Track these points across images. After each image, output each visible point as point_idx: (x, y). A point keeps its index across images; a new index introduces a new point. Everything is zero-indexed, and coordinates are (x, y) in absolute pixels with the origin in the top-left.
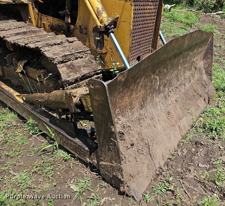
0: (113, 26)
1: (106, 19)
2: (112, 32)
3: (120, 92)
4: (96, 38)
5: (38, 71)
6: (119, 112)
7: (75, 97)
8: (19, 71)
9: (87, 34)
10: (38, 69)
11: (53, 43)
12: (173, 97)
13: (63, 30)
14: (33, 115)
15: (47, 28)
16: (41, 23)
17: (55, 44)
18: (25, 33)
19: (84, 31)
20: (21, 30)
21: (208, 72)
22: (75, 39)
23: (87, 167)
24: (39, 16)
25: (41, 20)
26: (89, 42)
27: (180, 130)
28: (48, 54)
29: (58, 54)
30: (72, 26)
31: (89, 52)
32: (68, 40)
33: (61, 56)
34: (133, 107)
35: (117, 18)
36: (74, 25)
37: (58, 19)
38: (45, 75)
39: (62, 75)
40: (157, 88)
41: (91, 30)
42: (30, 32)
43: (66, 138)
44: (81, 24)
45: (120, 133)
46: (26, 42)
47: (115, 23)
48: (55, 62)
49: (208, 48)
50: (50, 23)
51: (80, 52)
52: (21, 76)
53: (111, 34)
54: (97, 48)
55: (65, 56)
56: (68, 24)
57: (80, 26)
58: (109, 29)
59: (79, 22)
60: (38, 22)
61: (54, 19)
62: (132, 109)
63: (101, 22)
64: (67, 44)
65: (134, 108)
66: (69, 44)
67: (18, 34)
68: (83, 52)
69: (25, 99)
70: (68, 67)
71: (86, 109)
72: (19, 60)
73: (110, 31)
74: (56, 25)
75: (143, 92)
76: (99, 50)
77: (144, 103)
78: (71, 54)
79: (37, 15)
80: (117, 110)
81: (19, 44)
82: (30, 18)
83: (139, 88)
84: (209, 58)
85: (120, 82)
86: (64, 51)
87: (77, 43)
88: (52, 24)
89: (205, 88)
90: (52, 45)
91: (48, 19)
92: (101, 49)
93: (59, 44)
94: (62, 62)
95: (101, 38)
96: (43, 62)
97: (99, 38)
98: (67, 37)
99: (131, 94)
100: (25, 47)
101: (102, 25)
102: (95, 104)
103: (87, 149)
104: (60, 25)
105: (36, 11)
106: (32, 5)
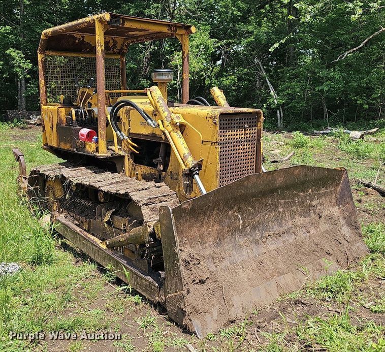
0: (197, 168)
1: (191, 162)
2: (196, 174)
3: (186, 220)
4: (185, 182)
5: (124, 219)
6: (187, 241)
7: (150, 226)
8: (106, 220)
9: (177, 180)
10: (123, 217)
11: (141, 188)
12: (272, 245)
13: (155, 178)
14: (113, 259)
15: (140, 177)
16: (134, 174)
17: (143, 189)
18: (117, 182)
19: (175, 177)
20: (114, 181)
21: (351, 224)
22: (163, 184)
23: (155, 310)
25: (135, 170)
26: (179, 187)
27: (277, 287)
28: (134, 198)
29: (143, 197)
30: (164, 173)
31: (175, 196)
32: (155, 186)
33: (146, 199)
34: (204, 241)
35: (202, 161)
36: (166, 172)
37: (151, 167)
38: (130, 222)
39: (144, 217)
40: (240, 228)
41: (181, 174)
42: (122, 181)
43: (140, 277)
44: (172, 170)
45: (185, 261)
46: (118, 189)
47: (199, 165)
48: (140, 204)
49: (343, 189)
50: (143, 172)
51: (165, 196)
52: (106, 225)
53: (196, 175)
54: (186, 193)
55: (150, 199)
56: (160, 171)
57: (171, 172)
58: (193, 171)
59: (170, 169)
60: (131, 172)
61: (147, 168)
62: (202, 243)
63: (186, 166)
64: (155, 189)
65: (206, 243)
66: (156, 189)
67: (111, 184)
68: (168, 195)
69: (108, 244)
70: (152, 209)
71: (157, 237)
72: (107, 210)
73: (194, 173)
74: (148, 174)
75: (217, 227)
76: (188, 195)
77: (220, 240)
78: (156, 198)
79: (131, 166)
80: (185, 239)
81: (111, 191)
82: (124, 169)
83: (211, 222)
84: (347, 203)
85: (185, 209)
86: (150, 195)
87: (164, 188)
88: (145, 172)
89: (339, 245)
90: (140, 191)
91: (141, 169)
92: (190, 194)
93: (146, 189)
94: (146, 204)
95: (190, 182)
96: (130, 210)
97: (188, 183)
98: (156, 183)
99: (201, 226)
100: (116, 193)
101: (186, 168)
102: (164, 228)
103: (157, 285)
104: (153, 173)
105: (132, 161)
106: (128, 156)
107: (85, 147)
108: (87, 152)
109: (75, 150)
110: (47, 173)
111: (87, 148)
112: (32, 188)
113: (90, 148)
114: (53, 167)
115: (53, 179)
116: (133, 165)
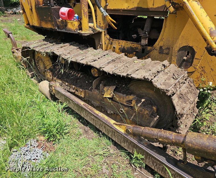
8: (107, 95)
9: (168, 54)
13: (136, 52)
15: (117, 50)
16: (111, 47)
18: (113, 61)
19: (165, 51)
24: (110, 41)
25: (112, 44)
28: (159, 86)
29: (167, 84)
32: (164, 65)
33: (173, 86)
36: (152, 46)
37: (132, 42)
38: (138, 101)
41: (177, 49)
44: (162, 45)
50: (121, 46)
51: (182, 78)
54: (180, 67)
55: (175, 85)
56: (143, 46)
57: (161, 47)
59: (159, 43)
61: (127, 42)
70: (179, 97)
74: (128, 48)
78: (178, 82)
82: (101, 43)
86: (169, 79)
87: (172, 67)
88: (124, 46)
90: (155, 74)
91: (119, 43)
104: (133, 47)
105: (108, 36)
106: (105, 32)
107: (66, 25)
108: (70, 30)
109: (57, 28)
110: (37, 50)
111: (70, 26)
112: (25, 59)
113: (73, 26)
114: (40, 44)
115: (45, 55)
116: (109, 40)
